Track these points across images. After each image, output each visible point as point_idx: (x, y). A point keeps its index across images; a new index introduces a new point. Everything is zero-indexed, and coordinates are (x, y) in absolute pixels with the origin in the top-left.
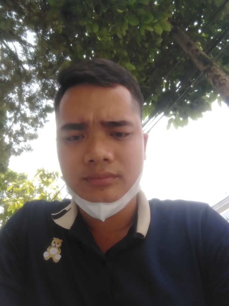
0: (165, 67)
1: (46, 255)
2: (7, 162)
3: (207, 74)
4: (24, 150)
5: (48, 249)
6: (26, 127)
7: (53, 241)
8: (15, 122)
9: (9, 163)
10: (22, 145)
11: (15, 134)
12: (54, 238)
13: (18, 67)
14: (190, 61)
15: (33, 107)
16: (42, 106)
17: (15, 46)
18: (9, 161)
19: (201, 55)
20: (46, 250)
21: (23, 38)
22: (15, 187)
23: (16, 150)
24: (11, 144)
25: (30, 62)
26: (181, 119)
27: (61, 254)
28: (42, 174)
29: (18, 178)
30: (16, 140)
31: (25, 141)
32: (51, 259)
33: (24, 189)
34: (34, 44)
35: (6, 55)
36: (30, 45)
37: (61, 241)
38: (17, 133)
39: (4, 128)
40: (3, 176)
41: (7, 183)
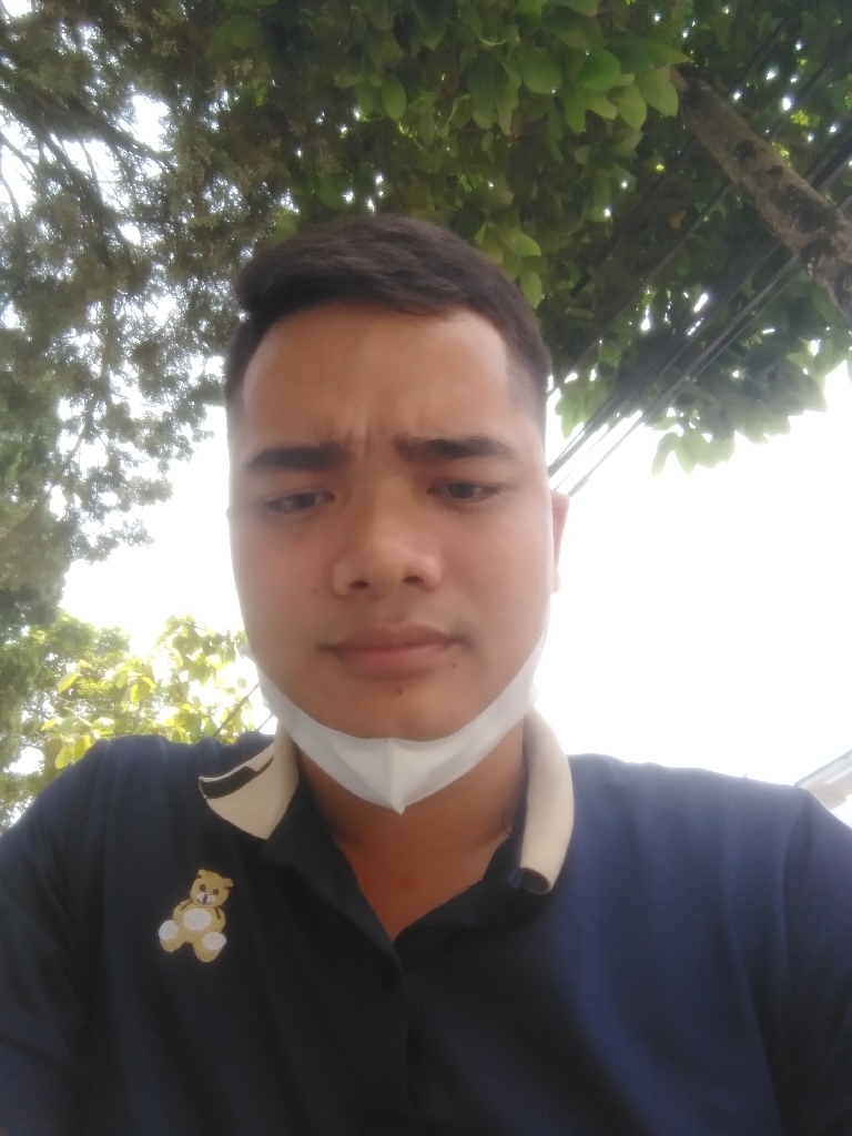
0: (653, 238)
1: (169, 934)
2: (55, 586)
3: (815, 263)
4: (119, 540)
5: (177, 911)
6: (127, 457)
7: (197, 883)
8: (89, 435)
9: (63, 589)
10: (114, 521)
11: (90, 481)
12: (201, 872)
13: (100, 230)
15: (154, 383)
16: (185, 378)
17: (90, 156)
18: (62, 583)
19: (791, 188)
20: (169, 916)
21: (122, 125)
22: (86, 677)
23: (93, 542)
24: (73, 516)
25: (144, 216)
26: (708, 437)
27: (226, 931)
28: (185, 635)
29: (97, 645)
30: (90, 503)
31: (124, 507)
32: (187, 950)
33: (120, 685)
34: (158, 146)
35: (55, 187)
36: (144, 151)
37: (229, 882)
38: (96, 476)
39: (48, 460)
40: (42, 637)
41: (55, 662)
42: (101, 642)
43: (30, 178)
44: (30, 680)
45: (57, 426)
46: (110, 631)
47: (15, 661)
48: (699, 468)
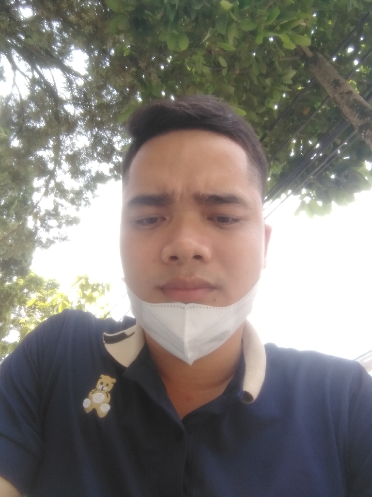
0: (296, 118)
1: (87, 405)
2: (29, 259)
4: (55, 240)
5: (90, 394)
6: (62, 206)
7: (99, 382)
8: (46, 194)
9: (32, 261)
11: (45, 215)
12: (102, 376)
13: (57, 107)
14: (338, 111)
15: (76, 173)
16: (90, 171)
17: (54, 76)
18: (32, 258)
19: (355, 100)
21: (67, 63)
22: (40, 300)
23: (44, 241)
24: (36, 229)
25: (75, 101)
26: (320, 203)
27: (111, 403)
28: (84, 283)
29: (45, 286)
30: (44, 224)
31: (60, 226)
32: (94, 411)
33: (54, 304)
34: (84, 72)
35: (37, 88)
36: (77, 75)
38: (48, 213)
39: (28, 205)
40: (22, 282)
41: (27, 293)
42: (47, 285)
43: (28, 84)
44: (16, 300)
45: (33, 190)
46: (52, 280)
47: (10, 291)
48: (316, 216)
